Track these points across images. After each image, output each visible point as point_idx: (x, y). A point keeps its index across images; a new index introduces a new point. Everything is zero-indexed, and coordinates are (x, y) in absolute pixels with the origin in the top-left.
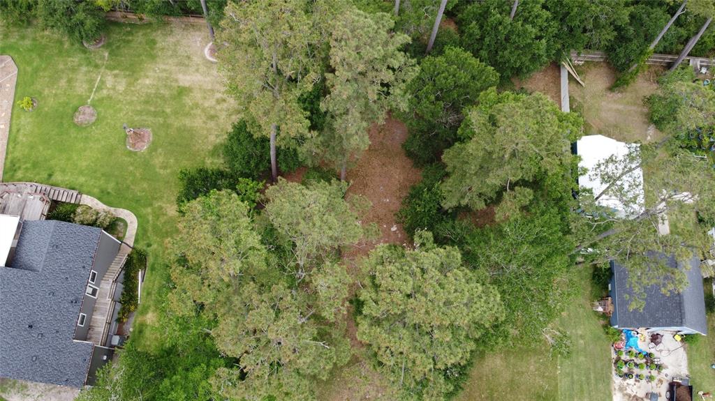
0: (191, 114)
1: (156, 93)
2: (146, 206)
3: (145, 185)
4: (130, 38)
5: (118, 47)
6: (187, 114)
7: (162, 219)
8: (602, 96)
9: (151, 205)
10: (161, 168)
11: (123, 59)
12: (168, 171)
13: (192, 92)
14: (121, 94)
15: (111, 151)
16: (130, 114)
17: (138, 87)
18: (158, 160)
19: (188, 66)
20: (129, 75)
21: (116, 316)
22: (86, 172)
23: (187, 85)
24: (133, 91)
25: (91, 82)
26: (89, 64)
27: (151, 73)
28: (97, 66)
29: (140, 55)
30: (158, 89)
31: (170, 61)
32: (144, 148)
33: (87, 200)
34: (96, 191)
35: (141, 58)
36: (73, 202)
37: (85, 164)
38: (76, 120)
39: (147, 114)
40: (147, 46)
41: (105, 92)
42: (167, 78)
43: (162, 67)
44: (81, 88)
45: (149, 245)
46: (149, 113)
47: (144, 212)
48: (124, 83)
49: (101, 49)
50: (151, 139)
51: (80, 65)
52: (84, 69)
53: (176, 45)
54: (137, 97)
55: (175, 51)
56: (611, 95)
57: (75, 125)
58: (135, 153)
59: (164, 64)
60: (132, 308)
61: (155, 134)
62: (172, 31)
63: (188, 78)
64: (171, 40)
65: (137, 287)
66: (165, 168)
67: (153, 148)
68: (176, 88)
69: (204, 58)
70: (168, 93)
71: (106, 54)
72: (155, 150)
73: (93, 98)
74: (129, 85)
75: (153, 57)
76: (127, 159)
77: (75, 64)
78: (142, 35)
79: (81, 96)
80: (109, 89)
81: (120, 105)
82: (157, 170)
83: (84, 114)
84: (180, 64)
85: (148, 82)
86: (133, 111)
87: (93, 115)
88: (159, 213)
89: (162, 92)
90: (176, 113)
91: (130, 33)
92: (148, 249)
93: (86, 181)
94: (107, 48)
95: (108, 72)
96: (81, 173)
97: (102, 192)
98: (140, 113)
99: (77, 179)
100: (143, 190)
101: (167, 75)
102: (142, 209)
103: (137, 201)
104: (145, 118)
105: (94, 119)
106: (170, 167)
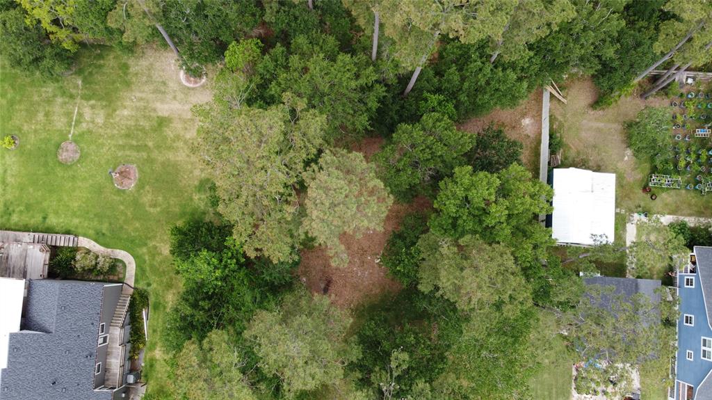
0: (173, 148)
1: (136, 125)
2: (140, 246)
3: (137, 225)
4: (102, 62)
5: (91, 73)
6: (170, 148)
7: (158, 259)
8: (583, 113)
9: (146, 244)
10: (150, 206)
11: (97, 87)
12: (158, 209)
13: (172, 123)
14: (101, 127)
15: (99, 190)
16: (113, 149)
17: (117, 119)
18: (146, 199)
19: (164, 93)
20: (106, 106)
21: (128, 355)
22: (78, 213)
23: (166, 114)
24: (111, 123)
25: (68, 114)
26: (63, 94)
27: (128, 103)
28: (72, 97)
29: (114, 82)
30: (137, 120)
31: (146, 88)
32: (131, 185)
33: (85, 242)
34: (91, 232)
35: (115, 84)
36: (71, 245)
37: (76, 204)
38: (60, 158)
39: (129, 149)
40: (120, 72)
41: (84, 125)
42: (145, 108)
43: (138, 95)
44: (60, 122)
45: (149, 285)
46: (132, 147)
47: (141, 252)
48: (102, 115)
49: (73, 76)
50: (137, 175)
51: (55, 96)
52: (59, 100)
53: (149, 69)
54: (117, 130)
55: (149, 76)
56: (592, 113)
57: (60, 163)
58: (124, 191)
59: (140, 92)
60: (141, 346)
61: (141, 171)
62: (143, 52)
63: (166, 106)
64: (144, 63)
65: (143, 325)
66: (155, 206)
67: (141, 186)
68: (156, 119)
69: (180, 83)
70: (147, 124)
71: (80, 82)
72: (143, 187)
73: (74, 133)
74: (108, 116)
75: (128, 84)
76: (117, 198)
77: (50, 95)
78: (114, 58)
79: (61, 131)
80: (88, 122)
81: (102, 140)
82: (147, 209)
83: (67, 151)
84: (156, 91)
85: (126, 113)
86: (115, 146)
87: (76, 152)
88: (154, 252)
89: (141, 124)
90: (158, 147)
91: (100, 57)
92: (149, 288)
93: (80, 222)
94: (79, 75)
95: (85, 103)
96: (74, 214)
97: (98, 234)
98: (122, 147)
99: (71, 221)
100: (136, 230)
101: (145, 104)
102: (138, 249)
103: (132, 241)
104: (128, 153)
105: (78, 156)
106: (160, 205)
